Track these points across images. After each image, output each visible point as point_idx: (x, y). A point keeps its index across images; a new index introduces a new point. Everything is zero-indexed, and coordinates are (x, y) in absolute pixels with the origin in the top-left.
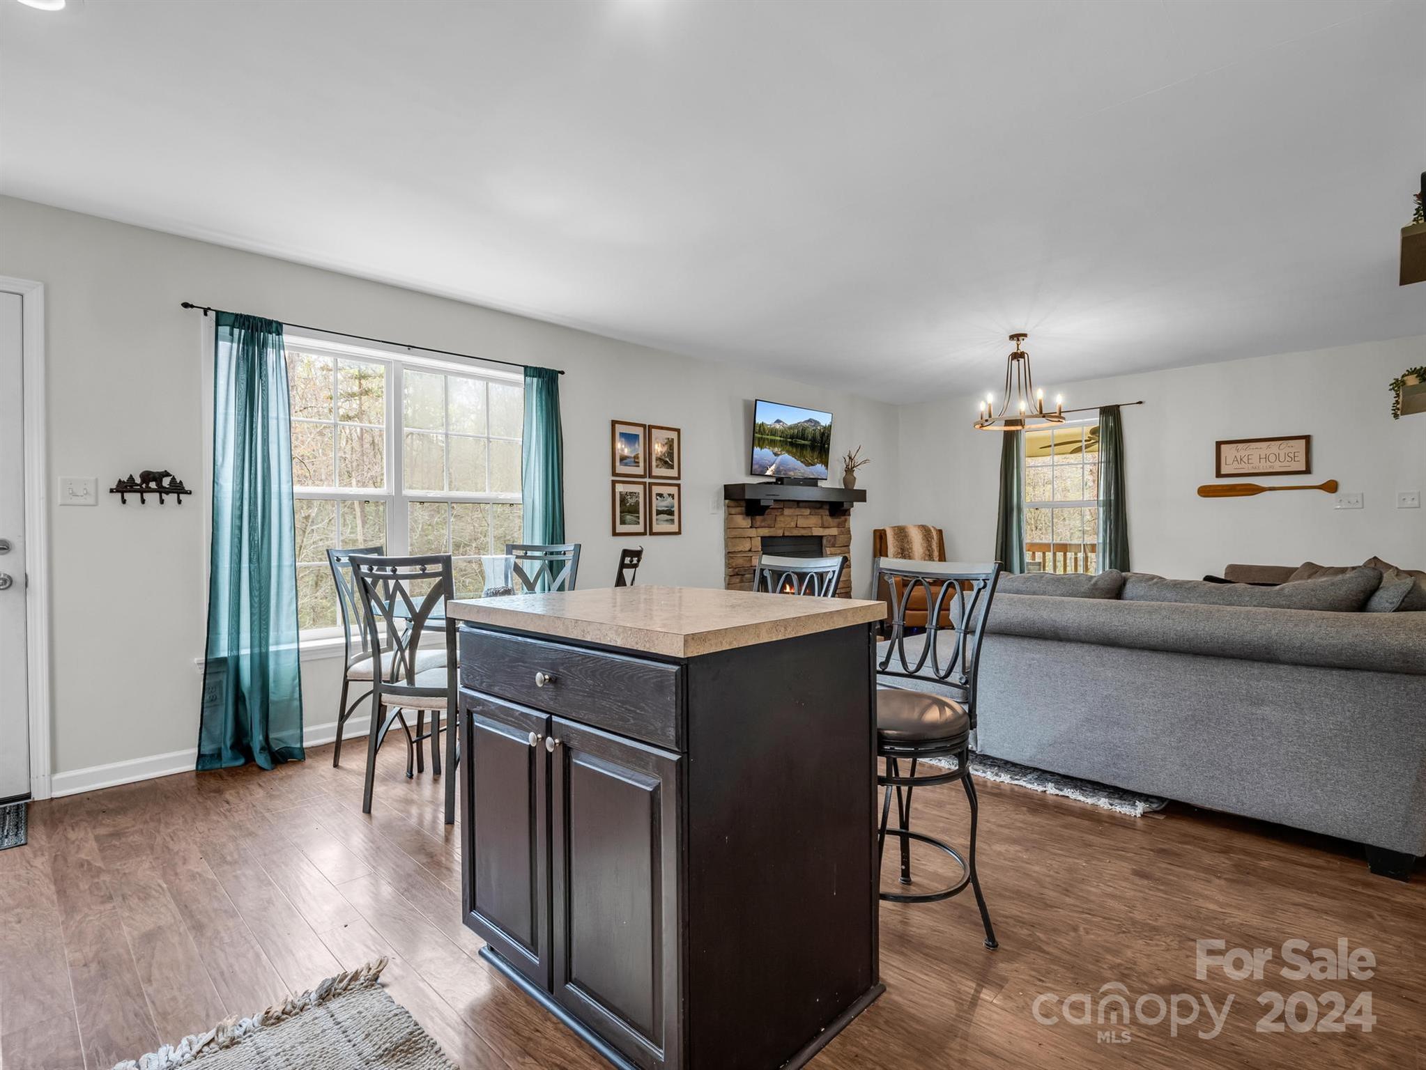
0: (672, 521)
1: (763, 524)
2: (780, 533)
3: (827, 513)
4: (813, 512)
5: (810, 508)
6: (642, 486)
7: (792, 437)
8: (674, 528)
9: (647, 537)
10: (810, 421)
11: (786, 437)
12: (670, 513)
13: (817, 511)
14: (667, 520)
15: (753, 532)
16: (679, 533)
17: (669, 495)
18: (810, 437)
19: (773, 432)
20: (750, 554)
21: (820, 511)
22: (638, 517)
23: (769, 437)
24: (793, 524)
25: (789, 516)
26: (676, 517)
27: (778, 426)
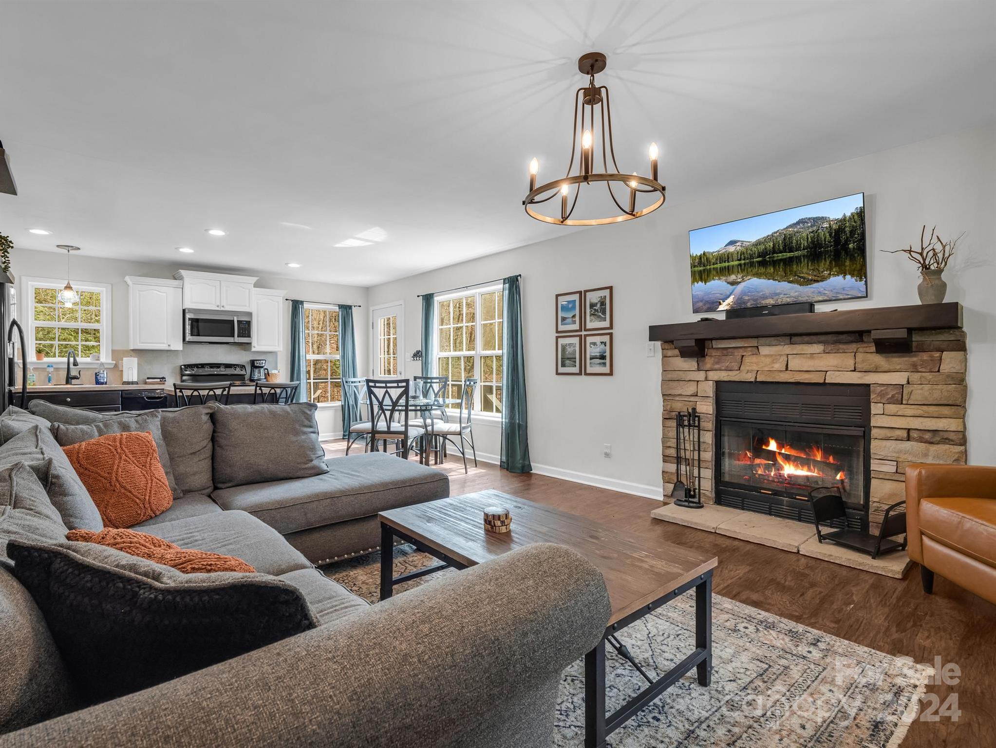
0: (604, 364)
1: (717, 366)
2: (750, 378)
3: (873, 349)
4: (830, 347)
5: (820, 342)
6: (578, 338)
7: (762, 254)
8: (607, 370)
9: (583, 377)
10: (802, 222)
11: (752, 257)
12: (603, 357)
13: (841, 346)
14: (600, 364)
15: (701, 375)
16: (611, 374)
17: (602, 343)
18: (804, 243)
19: (724, 258)
20: (692, 399)
21: (854, 346)
22: (575, 362)
23: (718, 266)
24: (779, 365)
25: (765, 356)
26: (608, 361)
27: (732, 249)
